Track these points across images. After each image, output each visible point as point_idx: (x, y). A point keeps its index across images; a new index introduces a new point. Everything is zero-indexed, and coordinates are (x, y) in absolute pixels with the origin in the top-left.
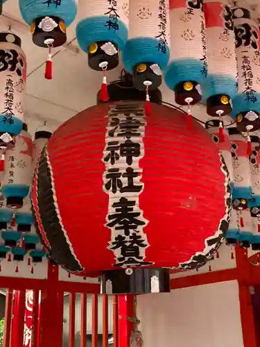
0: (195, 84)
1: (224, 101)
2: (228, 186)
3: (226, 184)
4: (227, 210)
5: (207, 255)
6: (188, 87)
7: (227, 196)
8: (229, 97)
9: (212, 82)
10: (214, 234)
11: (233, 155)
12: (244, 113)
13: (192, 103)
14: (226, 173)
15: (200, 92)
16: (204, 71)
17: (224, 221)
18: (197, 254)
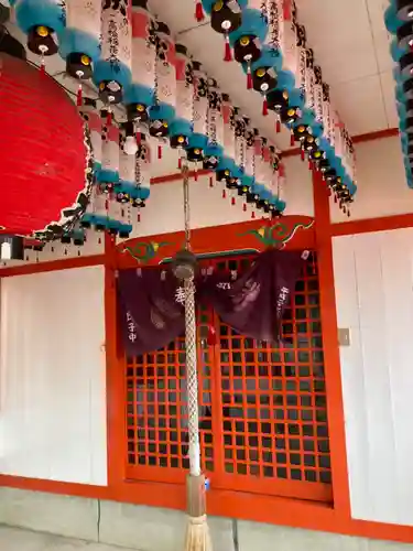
0: (51, 30)
1: (85, 62)
2: (90, 161)
3: (87, 158)
4: (87, 184)
5: (63, 226)
6: (43, 33)
7: (88, 170)
8: (90, 59)
9: (72, 36)
10: (70, 205)
11: (103, 138)
12: (106, 82)
13: (47, 54)
14: (89, 148)
15: (56, 42)
16: (63, 20)
17: (82, 195)
18: (53, 223)
